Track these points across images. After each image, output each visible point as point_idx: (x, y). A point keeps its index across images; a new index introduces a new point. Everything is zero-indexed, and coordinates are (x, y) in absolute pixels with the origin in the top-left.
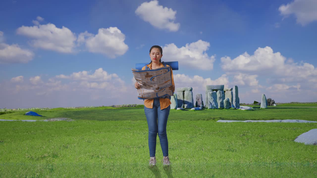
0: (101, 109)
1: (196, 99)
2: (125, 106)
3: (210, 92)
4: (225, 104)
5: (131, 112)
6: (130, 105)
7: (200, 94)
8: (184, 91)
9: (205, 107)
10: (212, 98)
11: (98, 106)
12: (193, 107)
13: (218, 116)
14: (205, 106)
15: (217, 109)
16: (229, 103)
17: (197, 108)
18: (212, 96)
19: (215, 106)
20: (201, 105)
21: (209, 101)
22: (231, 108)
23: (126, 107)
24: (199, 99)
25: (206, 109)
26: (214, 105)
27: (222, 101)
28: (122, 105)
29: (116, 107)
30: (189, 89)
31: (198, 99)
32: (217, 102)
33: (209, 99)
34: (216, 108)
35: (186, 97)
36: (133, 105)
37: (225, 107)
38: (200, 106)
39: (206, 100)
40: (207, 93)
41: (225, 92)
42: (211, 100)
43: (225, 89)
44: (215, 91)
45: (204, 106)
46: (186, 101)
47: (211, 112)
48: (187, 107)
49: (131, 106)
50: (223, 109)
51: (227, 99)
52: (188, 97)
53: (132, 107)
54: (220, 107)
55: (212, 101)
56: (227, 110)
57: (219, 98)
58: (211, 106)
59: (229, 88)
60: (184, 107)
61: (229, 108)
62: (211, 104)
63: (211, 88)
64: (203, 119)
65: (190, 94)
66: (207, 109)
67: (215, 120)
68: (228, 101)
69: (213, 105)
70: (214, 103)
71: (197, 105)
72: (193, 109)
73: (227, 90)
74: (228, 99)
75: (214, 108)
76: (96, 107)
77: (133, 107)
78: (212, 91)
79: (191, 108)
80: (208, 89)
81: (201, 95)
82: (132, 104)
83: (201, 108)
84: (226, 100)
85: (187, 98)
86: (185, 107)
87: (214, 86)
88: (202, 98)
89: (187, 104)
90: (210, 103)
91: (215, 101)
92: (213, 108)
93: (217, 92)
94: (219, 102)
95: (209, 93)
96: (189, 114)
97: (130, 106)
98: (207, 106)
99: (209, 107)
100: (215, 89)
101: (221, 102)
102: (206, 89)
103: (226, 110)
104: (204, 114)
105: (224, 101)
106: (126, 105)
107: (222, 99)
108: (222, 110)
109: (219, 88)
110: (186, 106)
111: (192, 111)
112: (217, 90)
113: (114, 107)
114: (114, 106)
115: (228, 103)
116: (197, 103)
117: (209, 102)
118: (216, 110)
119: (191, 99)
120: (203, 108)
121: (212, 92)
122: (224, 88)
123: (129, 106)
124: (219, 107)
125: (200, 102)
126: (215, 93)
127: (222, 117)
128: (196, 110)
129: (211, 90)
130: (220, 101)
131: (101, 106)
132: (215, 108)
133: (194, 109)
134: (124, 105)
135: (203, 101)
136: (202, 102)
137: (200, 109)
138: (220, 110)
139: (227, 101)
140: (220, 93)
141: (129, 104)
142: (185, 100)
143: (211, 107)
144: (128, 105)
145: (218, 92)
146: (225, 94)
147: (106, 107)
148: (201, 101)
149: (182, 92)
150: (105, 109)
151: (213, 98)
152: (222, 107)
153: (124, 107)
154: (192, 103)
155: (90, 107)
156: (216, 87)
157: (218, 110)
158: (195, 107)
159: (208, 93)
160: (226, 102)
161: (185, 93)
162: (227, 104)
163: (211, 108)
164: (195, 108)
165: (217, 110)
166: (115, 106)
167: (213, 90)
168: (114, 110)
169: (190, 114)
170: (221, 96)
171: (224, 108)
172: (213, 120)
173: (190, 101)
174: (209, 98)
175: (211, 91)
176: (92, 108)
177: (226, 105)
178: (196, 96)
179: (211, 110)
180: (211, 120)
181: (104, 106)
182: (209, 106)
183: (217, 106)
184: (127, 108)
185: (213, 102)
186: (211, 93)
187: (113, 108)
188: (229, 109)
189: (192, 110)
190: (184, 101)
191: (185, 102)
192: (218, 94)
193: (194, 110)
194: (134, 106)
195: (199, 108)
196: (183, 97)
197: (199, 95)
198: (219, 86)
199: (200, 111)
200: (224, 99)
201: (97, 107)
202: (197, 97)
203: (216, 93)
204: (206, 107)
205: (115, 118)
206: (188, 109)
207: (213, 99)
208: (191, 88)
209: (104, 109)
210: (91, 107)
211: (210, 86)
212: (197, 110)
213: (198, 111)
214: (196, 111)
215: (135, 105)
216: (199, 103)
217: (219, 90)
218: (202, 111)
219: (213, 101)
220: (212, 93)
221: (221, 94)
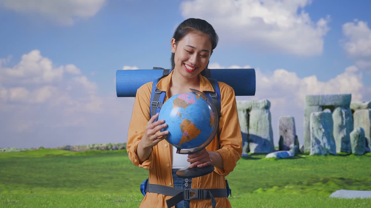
0: (37, 155)
1: (281, 129)
2: (98, 148)
3: (315, 113)
4: (353, 143)
5: (112, 163)
6: (112, 146)
7: (289, 116)
8: (248, 111)
9: (303, 152)
10: (321, 127)
11: (29, 148)
12: (273, 150)
13: (334, 173)
14: (303, 147)
15: (334, 154)
16: (364, 142)
17: (282, 153)
18: (320, 122)
19: (328, 147)
20: (292, 146)
21: (313, 136)
22: (368, 154)
23: (99, 150)
24: (286, 131)
25: (304, 156)
26: (324, 144)
27: (345, 136)
28: (89, 146)
29: (74, 151)
30: (262, 105)
31: (284, 129)
32: (333, 137)
33: (313, 131)
34: (331, 152)
35: (254, 125)
36: (119, 145)
37: (353, 151)
38: (288, 149)
39: (304, 133)
40: (307, 115)
41: (353, 111)
42: (318, 132)
43: (354, 103)
44: (327, 111)
45: (300, 147)
46: (254, 136)
47: (317, 164)
48: (256, 149)
49: (114, 147)
50: (349, 155)
51: (359, 129)
52: (259, 126)
53: (116, 151)
54: (342, 151)
55: (319, 135)
56: (359, 157)
57: (337, 126)
58: (319, 148)
59: (364, 102)
60: (248, 150)
61: (364, 154)
62: (318, 142)
63: (319, 103)
64: (297, 181)
65: (265, 117)
66: (308, 156)
67: (328, 185)
68: (361, 136)
69: (322, 144)
70: (325, 140)
71: (282, 146)
72: (272, 155)
73: (359, 108)
74: (362, 130)
75: (325, 153)
76: (23, 150)
77: (119, 150)
78: (321, 109)
79: (266, 154)
80: (311, 105)
81: (294, 121)
82: (116, 144)
83: (292, 154)
84: (358, 131)
85: (256, 127)
86: (252, 151)
87: (327, 96)
88: (294, 127)
89: (255, 142)
90: (314, 141)
91: (329, 135)
92: (323, 152)
93: (332, 111)
94: (338, 137)
95: (312, 114)
96: (261, 169)
97: (109, 147)
98: (309, 148)
99: (312, 150)
100: (329, 103)
101: (343, 138)
102: (305, 105)
103: (355, 157)
104: (301, 169)
105: (352, 135)
106: (100, 146)
107: (345, 131)
108: (345, 158)
109: (338, 102)
110: (253, 147)
111: (269, 160)
112: (332, 108)
113: (69, 150)
114: (69, 146)
115: (362, 141)
116: (281, 139)
117: (311, 138)
118: (331, 158)
119: (268, 129)
120: (298, 152)
121: (320, 112)
122: (352, 102)
123: (107, 148)
124: (338, 151)
125: (289, 137)
126: (327, 113)
127: (345, 177)
128: (279, 158)
129: (317, 107)
130: (342, 135)
131: (38, 148)
132: (328, 152)
133: (275, 156)
134: (96, 146)
135: (297, 134)
136: (296, 137)
137: (290, 155)
138: (342, 158)
139: (359, 136)
140: (341, 114)
141: (108, 143)
142: (252, 131)
143: (317, 151)
144: (104, 145)
145: (336, 112)
146: (353, 117)
147: (49, 149)
148: (292, 136)
149: (244, 112)
150: (48, 156)
151: (324, 127)
152: (346, 150)
153: (95, 150)
154: (269, 139)
155: (9, 151)
156: (330, 98)
157: (336, 157)
158: (277, 149)
159: (310, 114)
160: (355, 138)
161: (251, 113)
162: (358, 142)
163: (319, 154)
164: (276, 153)
165: (333, 158)
166: (73, 148)
167: (323, 107)
168: (71, 157)
169: (263, 167)
170: (342, 122)
171: (351, 153)
172: (324, 185)
173: (264, 135)
174: (313, 128)
175: (319, 109)
176: (12, 152)
177: (357, 146)
178: (280, 122)
179: (317, 158)
180: (319, 184)
181: (43, 148)
182: (313, 147)
183: (333, 147)
184: (102, 152)
185: (322, 139)
186: (317, 114)
187: (67, 153)
188: (363, 156)
189: (270, 158)
190: (248, 135)
191: (250, 138)
192: (336, 117)
193: (273, 158)
194: (120, 147)
195: (288, 152)
196: (246, 124)
197: (288, 120)
198: (338, 96)
199: (289, 160)
200: (351, 129)
201: (27, 151)
202: (283, 125)
203: (330, 116)
204: (305, 152)
205: (71, 179)
206: (260, 156)
207: (323, 130)
208: (266, 102)
209: (43, 154)
210: (12, 149)
211: (314, 97)
212: (281, 158)
213: (284, 160)
214: (279, 161)
215: (124, 146)
216: (286, 141)
217: (338, 106)
218: (294, 161)
219: (323, 136)
220: (322, 116)
221: (342, 119)
